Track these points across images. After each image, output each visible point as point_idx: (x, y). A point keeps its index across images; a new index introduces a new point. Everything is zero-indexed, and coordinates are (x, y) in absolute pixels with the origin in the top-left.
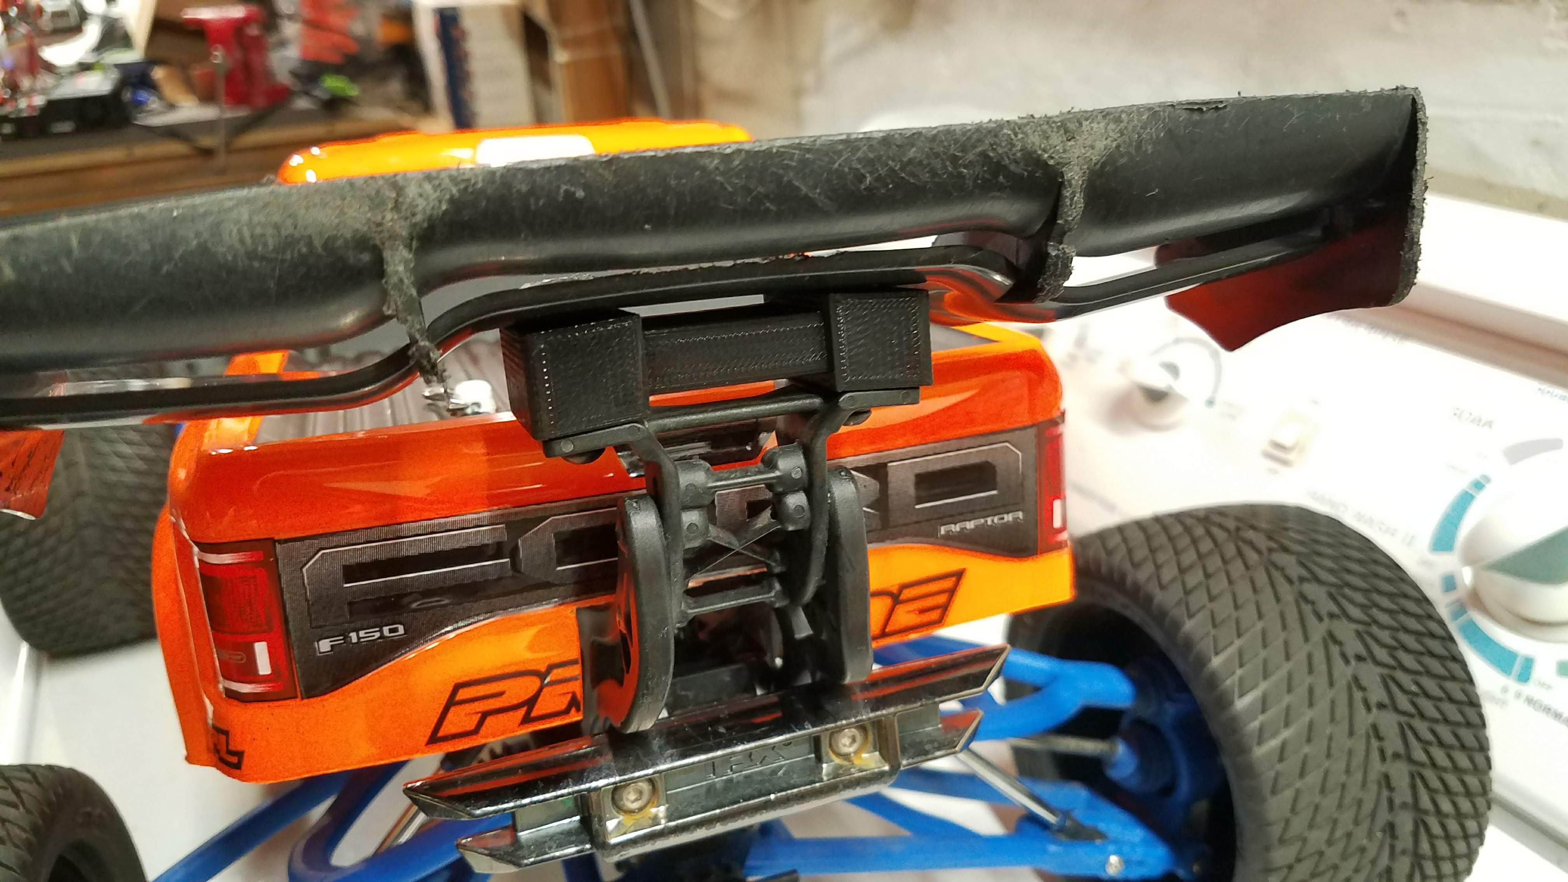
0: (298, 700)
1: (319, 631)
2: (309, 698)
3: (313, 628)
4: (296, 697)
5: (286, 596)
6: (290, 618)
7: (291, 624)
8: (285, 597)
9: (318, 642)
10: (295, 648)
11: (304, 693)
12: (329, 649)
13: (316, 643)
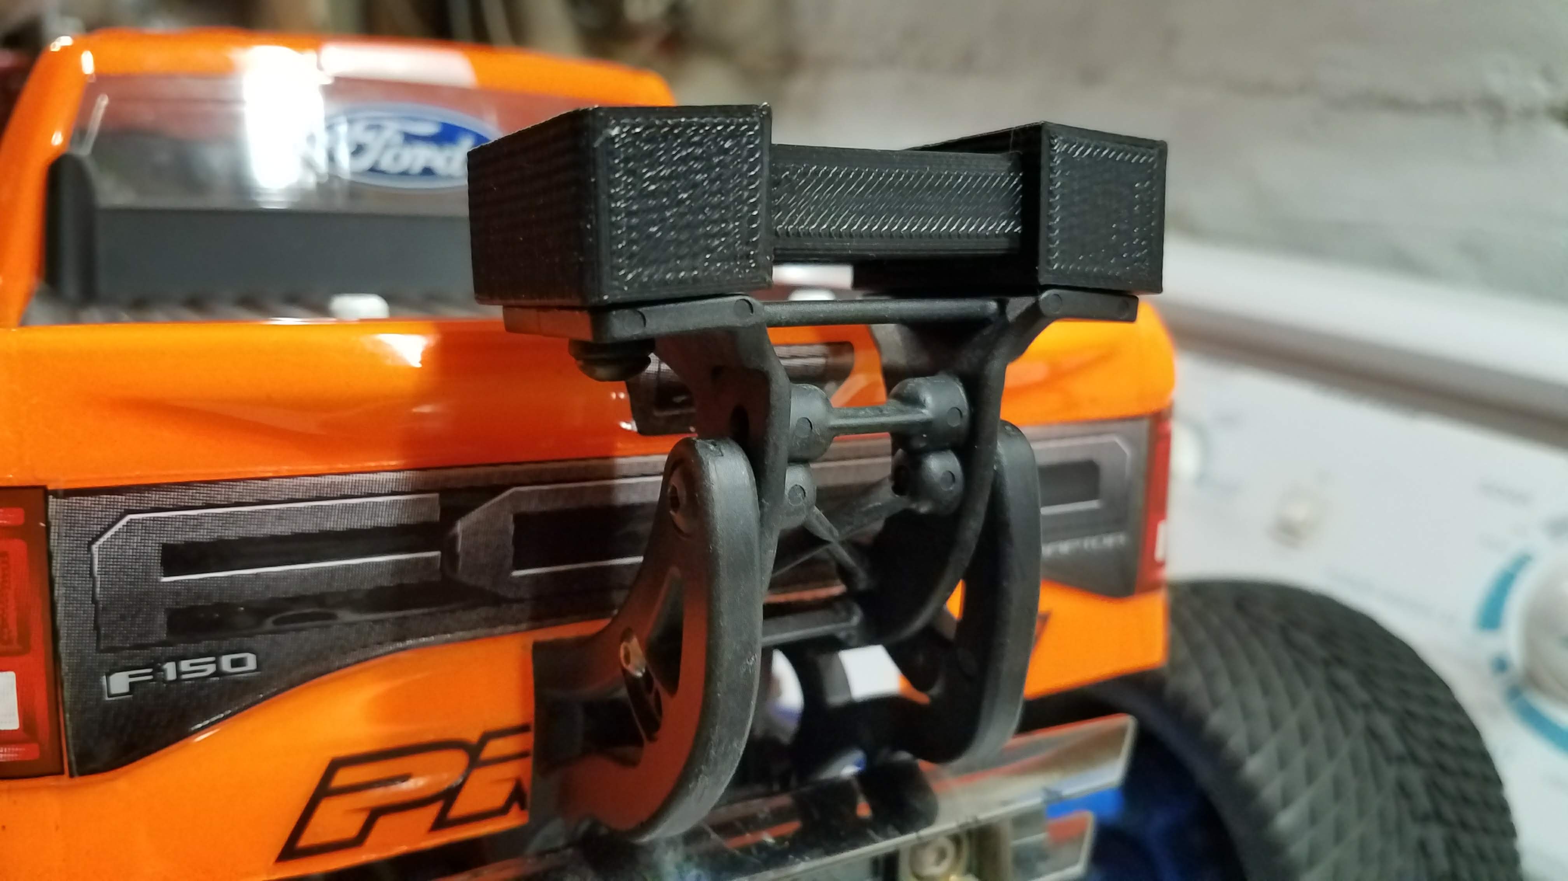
0: (66, 776)
1: (110, 656)
2: (82, 774)
3: (102, 651)
4: (62, 773)
5: (59, 591)
6: (63, 632)
7: (62, 642)
8: (56, 592)
9: (108, 675)
10: (66, 685)
11: (74, 767)
12: (126, 689)
13: (104, 677)
